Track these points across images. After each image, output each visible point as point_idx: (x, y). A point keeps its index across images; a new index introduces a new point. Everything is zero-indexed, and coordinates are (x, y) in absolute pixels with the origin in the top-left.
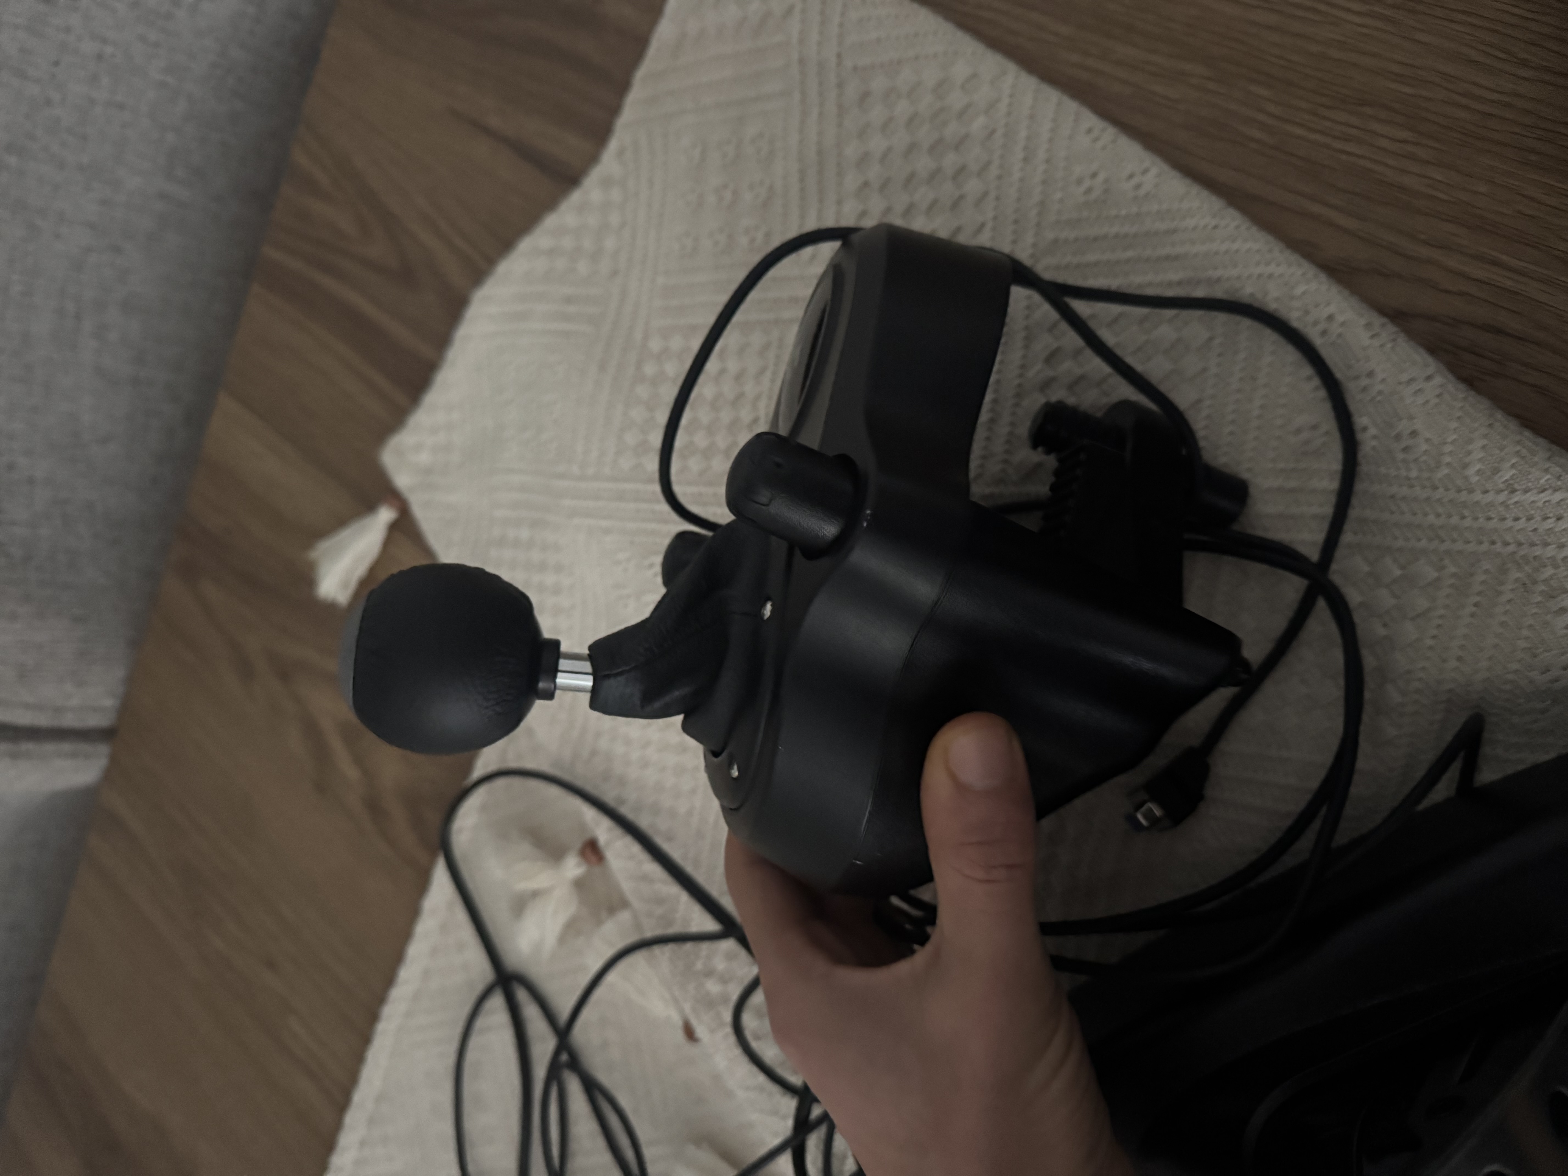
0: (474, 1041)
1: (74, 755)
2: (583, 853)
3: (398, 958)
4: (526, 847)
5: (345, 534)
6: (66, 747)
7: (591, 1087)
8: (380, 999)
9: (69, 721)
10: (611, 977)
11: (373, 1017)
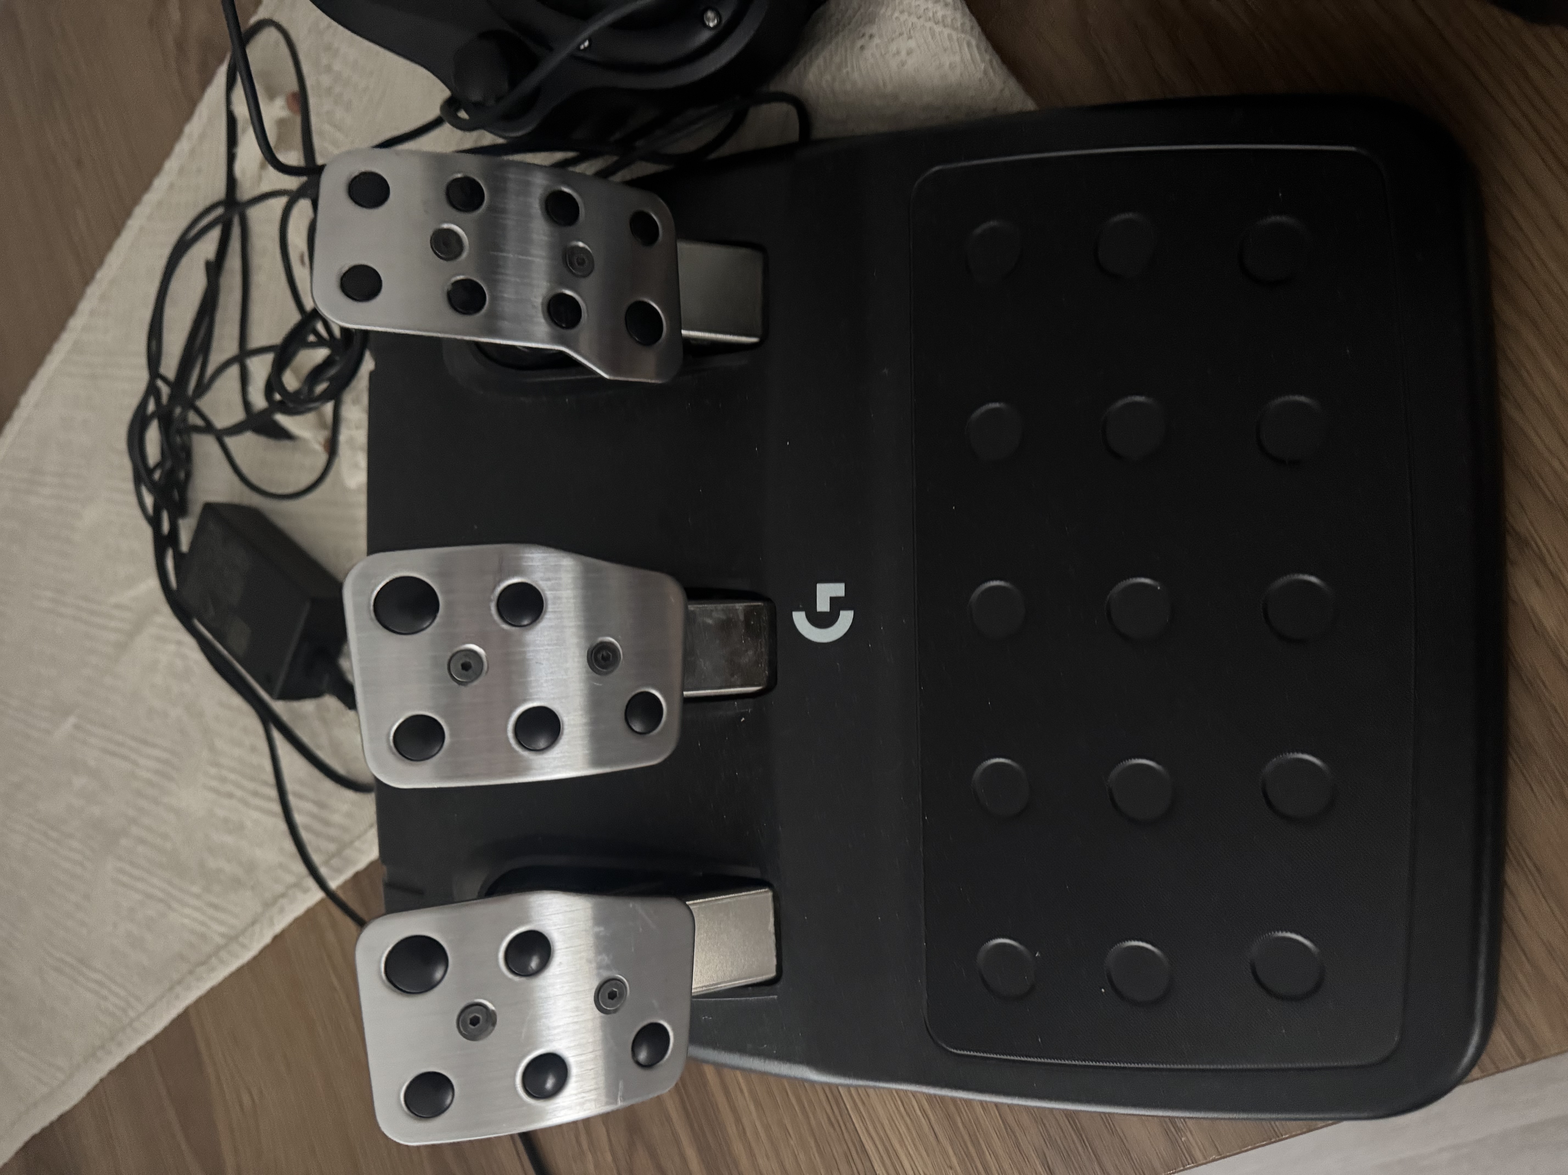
2: (288, 100)
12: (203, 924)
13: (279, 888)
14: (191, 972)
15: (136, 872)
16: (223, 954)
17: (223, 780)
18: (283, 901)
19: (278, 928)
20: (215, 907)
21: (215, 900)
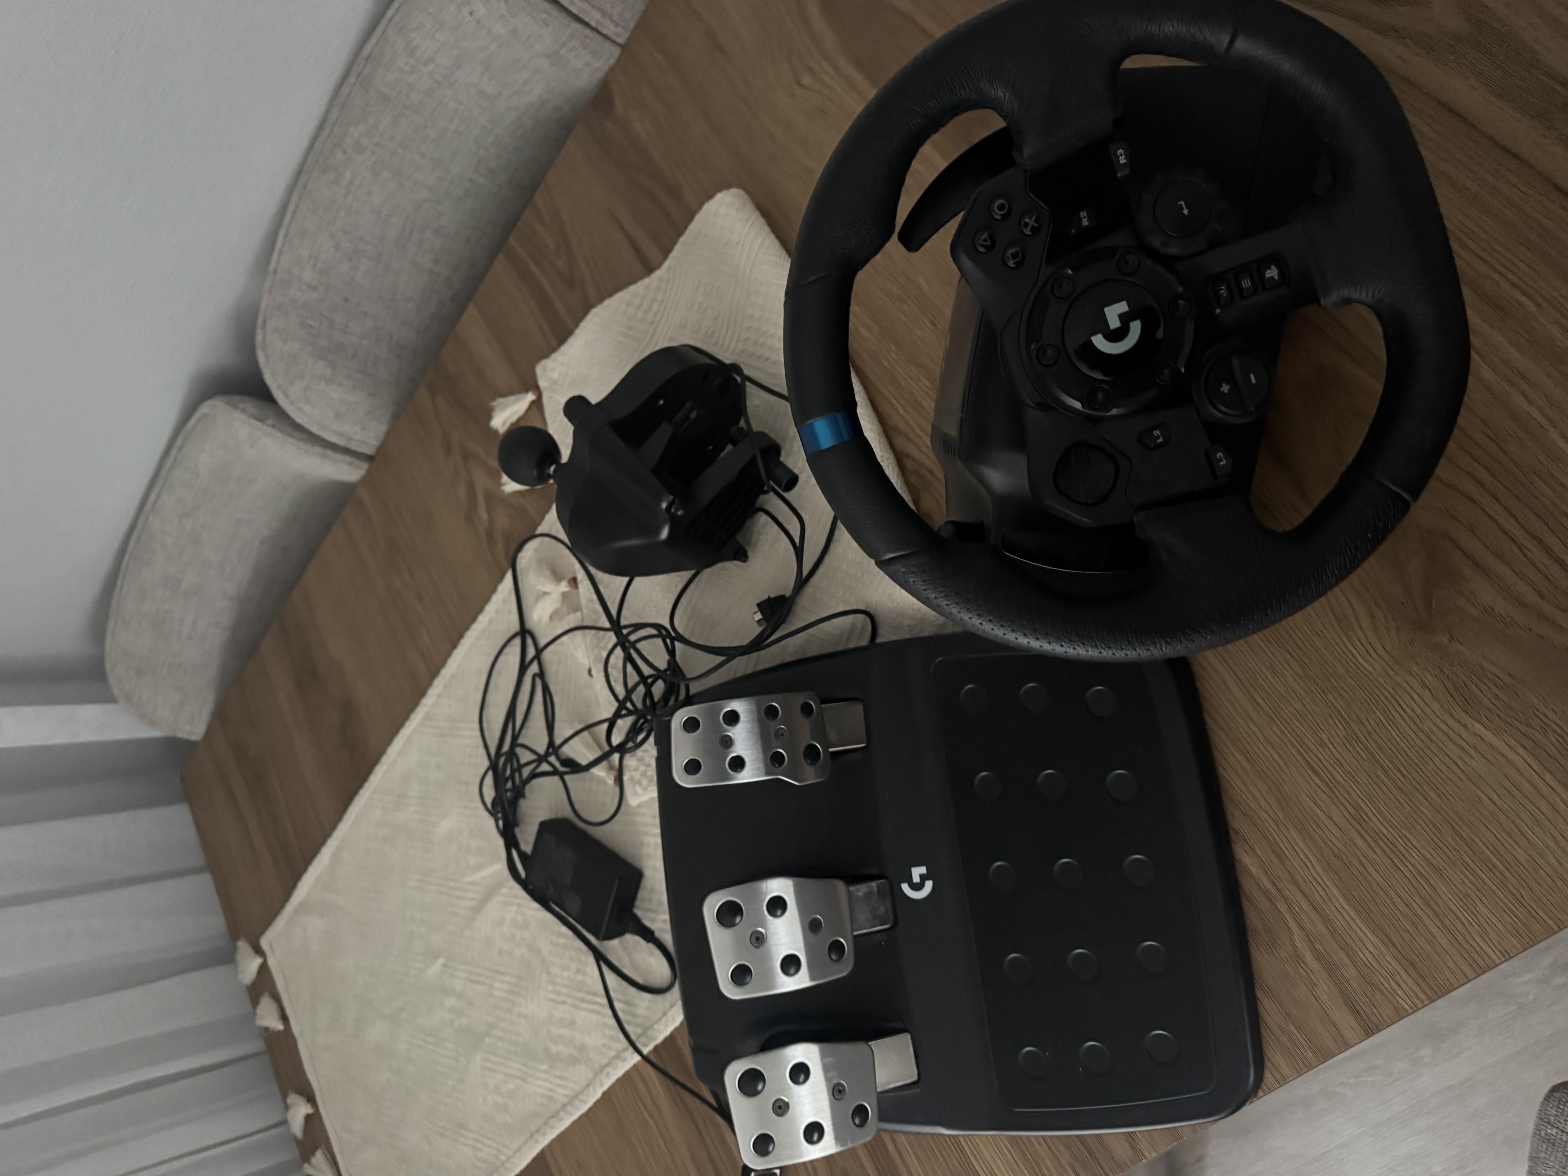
0: (502, 659)
1: (350, 464)
2: (569, 582)
3: (480, 610)
4: (547, 572)
5: (511, 398)
6: (348, 459)
7: (546, 689)
8: (467, 628)
9: (353, 446)
10: (564, 639)
11: (461, 636)
12: (551, 1090)
13: (605, 1061)
14: (545, 1123)
15: (497, 1059)
16: (569, 1108)
17: (558, 993)
18: (607, 1069)
19: (605, 1087)
20: (560, 1077)
21: (558, 1073)
